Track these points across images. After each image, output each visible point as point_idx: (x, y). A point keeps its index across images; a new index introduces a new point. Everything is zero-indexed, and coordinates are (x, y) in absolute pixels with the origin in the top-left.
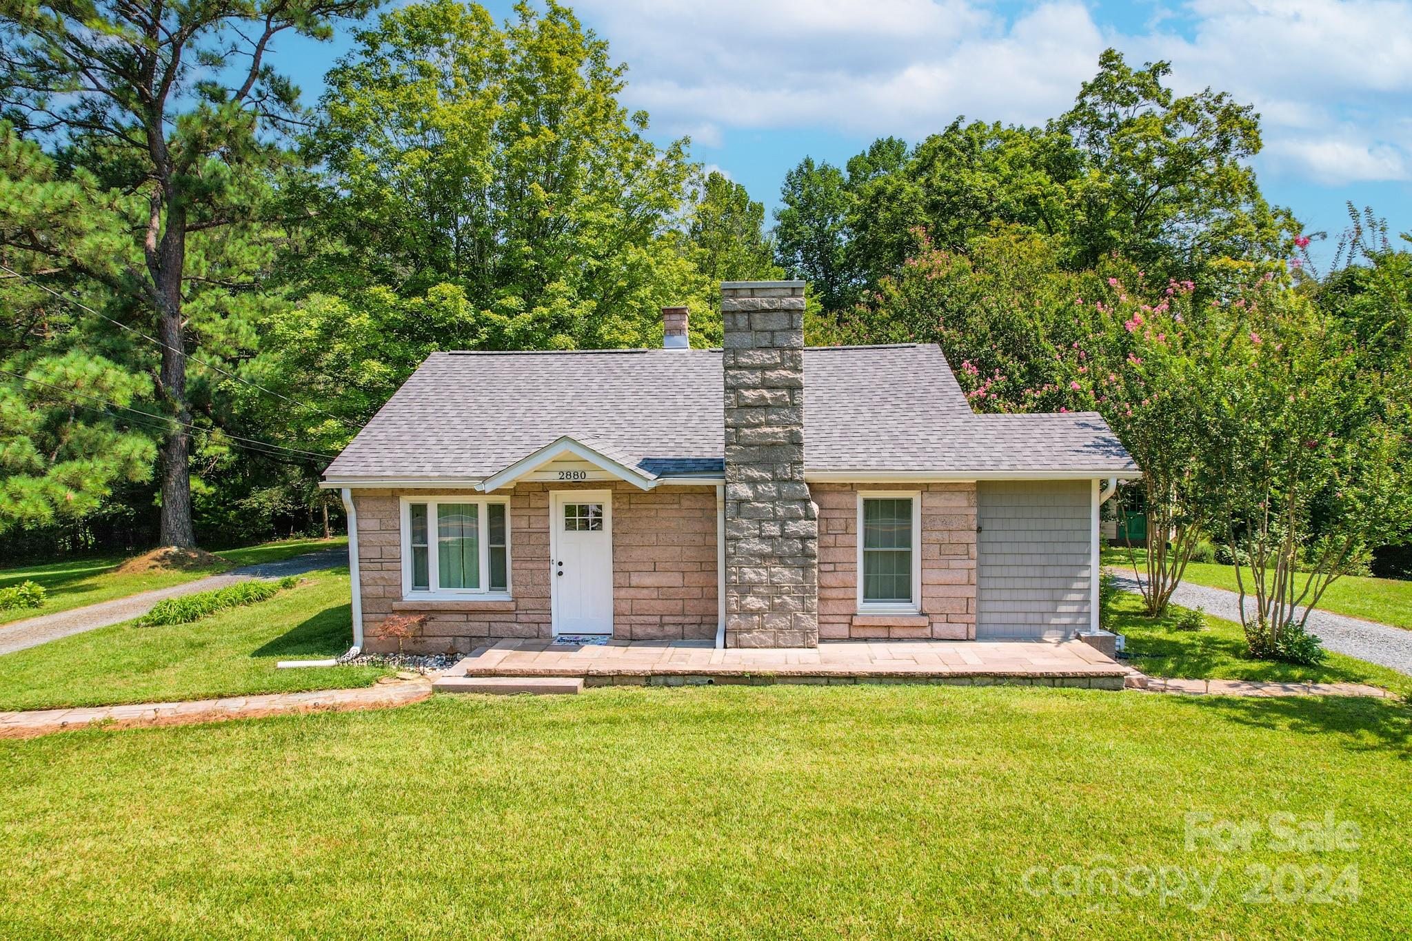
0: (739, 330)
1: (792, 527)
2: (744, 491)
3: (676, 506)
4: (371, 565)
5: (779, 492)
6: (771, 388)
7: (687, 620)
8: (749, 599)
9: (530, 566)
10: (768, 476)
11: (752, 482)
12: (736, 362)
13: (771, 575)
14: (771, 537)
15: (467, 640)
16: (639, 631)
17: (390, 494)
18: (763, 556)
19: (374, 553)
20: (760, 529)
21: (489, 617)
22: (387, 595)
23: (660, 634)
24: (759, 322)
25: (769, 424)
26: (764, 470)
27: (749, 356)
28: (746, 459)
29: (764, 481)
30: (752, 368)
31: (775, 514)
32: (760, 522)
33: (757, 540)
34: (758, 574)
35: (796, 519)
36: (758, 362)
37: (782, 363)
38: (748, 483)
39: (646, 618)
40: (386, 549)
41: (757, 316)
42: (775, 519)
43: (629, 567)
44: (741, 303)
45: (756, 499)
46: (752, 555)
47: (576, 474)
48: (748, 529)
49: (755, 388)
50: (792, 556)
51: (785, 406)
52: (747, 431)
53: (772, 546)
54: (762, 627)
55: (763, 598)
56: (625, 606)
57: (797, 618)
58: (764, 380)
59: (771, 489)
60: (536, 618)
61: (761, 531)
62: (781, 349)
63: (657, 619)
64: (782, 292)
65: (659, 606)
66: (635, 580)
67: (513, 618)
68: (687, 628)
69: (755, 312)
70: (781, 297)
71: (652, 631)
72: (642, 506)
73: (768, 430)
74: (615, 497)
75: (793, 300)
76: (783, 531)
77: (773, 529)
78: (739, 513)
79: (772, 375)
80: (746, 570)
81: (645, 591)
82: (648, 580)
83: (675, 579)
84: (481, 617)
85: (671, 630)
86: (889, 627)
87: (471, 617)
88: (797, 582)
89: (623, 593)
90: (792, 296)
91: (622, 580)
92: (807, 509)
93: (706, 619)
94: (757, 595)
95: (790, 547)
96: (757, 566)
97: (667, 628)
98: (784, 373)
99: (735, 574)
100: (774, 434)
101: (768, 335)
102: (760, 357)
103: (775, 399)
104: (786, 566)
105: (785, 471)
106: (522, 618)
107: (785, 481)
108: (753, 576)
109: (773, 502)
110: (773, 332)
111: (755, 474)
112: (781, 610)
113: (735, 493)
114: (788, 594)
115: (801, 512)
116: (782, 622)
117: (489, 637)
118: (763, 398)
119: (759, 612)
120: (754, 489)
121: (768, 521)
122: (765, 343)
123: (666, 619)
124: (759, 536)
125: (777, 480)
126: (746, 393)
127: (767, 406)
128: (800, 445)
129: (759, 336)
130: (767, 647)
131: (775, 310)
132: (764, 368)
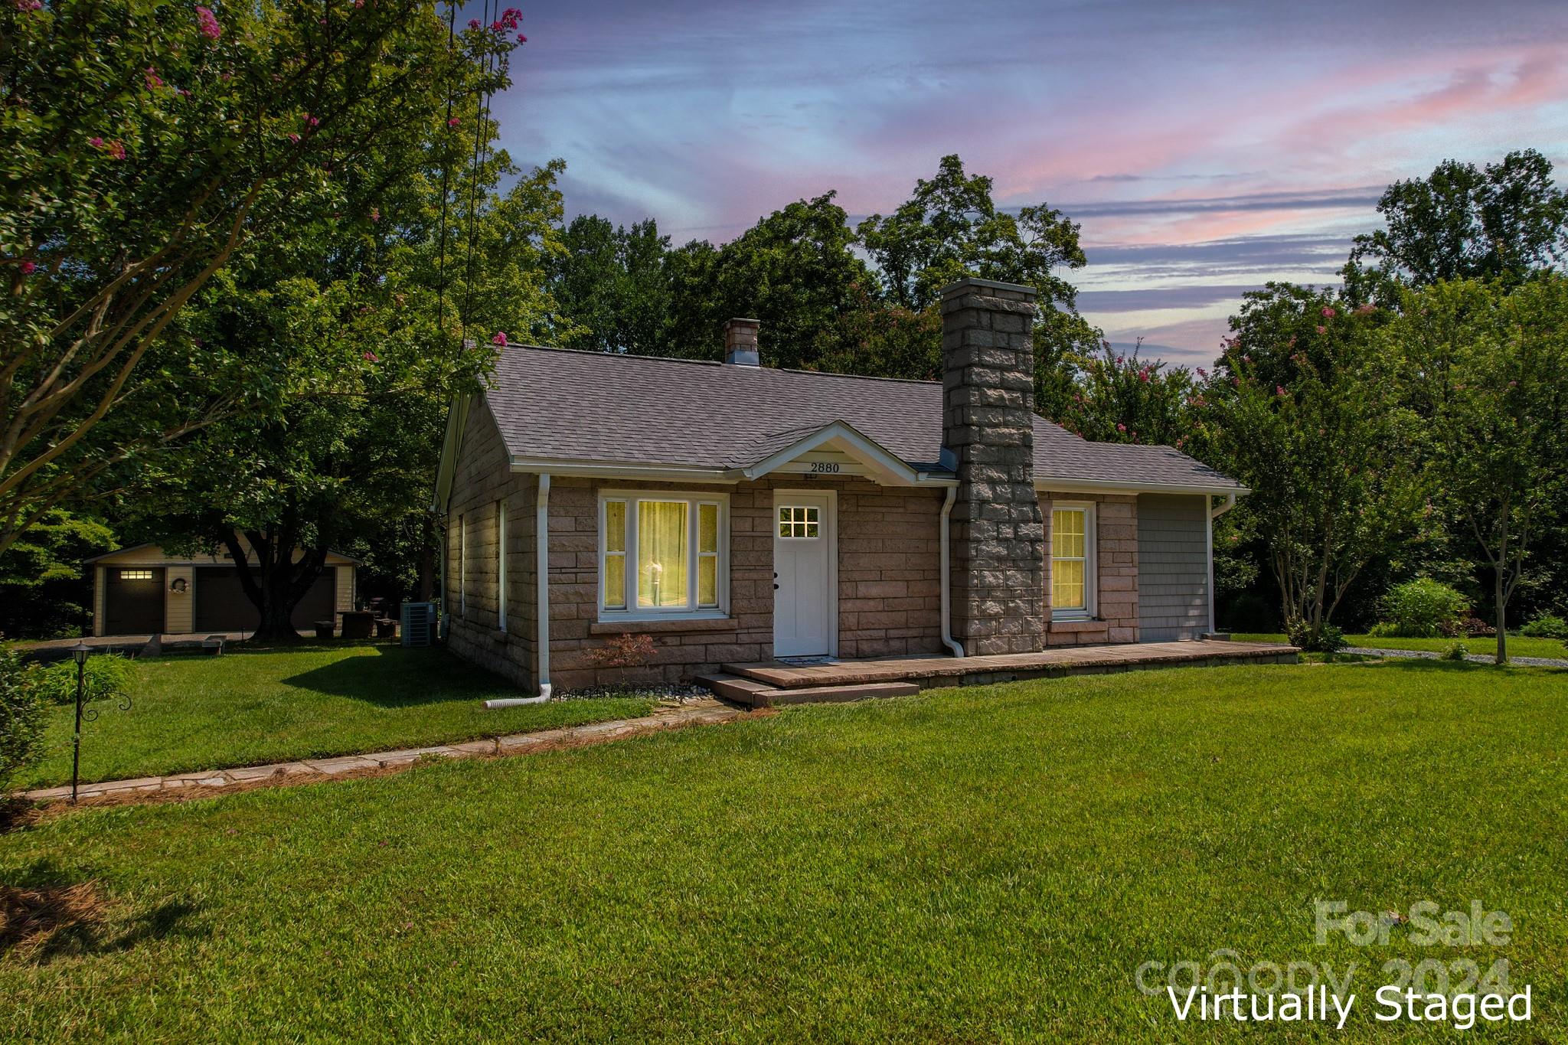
0: (982, 328)
1: (1024, 530)
2: (986, 492)
3: (901, 510)
4: (562, 577)
5: (1013, 493)
6: (1008, 389)
7: (911, 633)
8: (989, 603)
9: (754, 575)
10: (1005, 477)
11: (992, 483)
12: (980, 360)
13: (1007, 578)
14: (1007, 540)
15: (680, 668)
16: (865, 647)
17: (588, 485)
18: (1000, 559)
19: (567, 561)
20: (998, 531)
21: (705, 639)
22: (583, 615)
23: (885, 650)
24: (999, 321)
25: (1006, 425)
26: (1002, 472)
27: (991, 356)
28: (987, 459)
29: (1001, 482)
30: (993, 367)
31: (1010, 516)
32: (998, 523)
33: (995, 543)
34: (996, 577)
35: (1026, 521)
36: (998, 361)
37: (1016, 366)
38: (988, 484)
39: (871, 632)
40: (583, 556)
41: (998, 316)
42: (1010, 521)
43: (856, 576)
44: (986, 301)
45: (995, 500)
46: (991, 558)
47: (829, 466)
48: (988, 531)
49: (995, 387)
50: (1024, 559)
51: (1018, 408)
52: (989, 430)
53: (1008, 548)
54: (998, 632)
55: (999, 602)
56: (852, 620)
57: (1028, 622)
58: (1002, 380)
59: (1004, 490)
60: (759, 637)
61: (998, 533)
62: (1016, 351)
63: (882, 633)
64: (1018, 296)
65: (884, 618)
66: (862, 590)
67: (733, 638)
68: (911, 642)
69: (996, 312)
70: (1017, 301)
71: (879, 646)
72: (869, 509)
73: (1006, 431)
74: (841, 498)
75: (1027, 305)
76: (1016, 533)
77: (1008, 531)
78: (980, 515)
79: (1010, 376)
80: (986, 573)
81: (871, 603)
82: (875, 590)
83: (897, 589)
84: (698, 639)
85: (896, 645)
86: (1076, 633)
87: (685, 640)
88: (1028, 586)
89: (849, 605)
90: (1025, 301)
91: (848, 589)
92: (1035, 511)
93: (928, 631)
94: (995, 600)
95: (1022, 549)
96: (996, 569)
97: (892, 643)
98: (1018, 375)
99: (977, 577)
100: (1011, 435)
101: (1006, 337)
102: (1000, 358)
103: (1011, 400)
104: (1019, 569)
105: (1018, 473)
106: (744, 638)
107: (1019, 483)
108: (991, 579)
109: (1008, 504)
110: (1009, 334)
111: (995, 475)
112: (1012, 614)
113: (978, 493)
114: (1020, 597)
115: (1031, 515)
116: (1014, 627)
117: (706, 663)
118: (1002, 398)
119: (995, 617)
120: (994, 490)
121: (1004, 522)
122: (1003, 344)
123: (892, 633)
124: (997, 538)
125: (1013, 482)
126: (990, 392)
127: (1004, 407)
128: (1031, 447)
129: (999, 336)
130: (1002, 653)
131: (1012, 313)
132: (1003, 368)
